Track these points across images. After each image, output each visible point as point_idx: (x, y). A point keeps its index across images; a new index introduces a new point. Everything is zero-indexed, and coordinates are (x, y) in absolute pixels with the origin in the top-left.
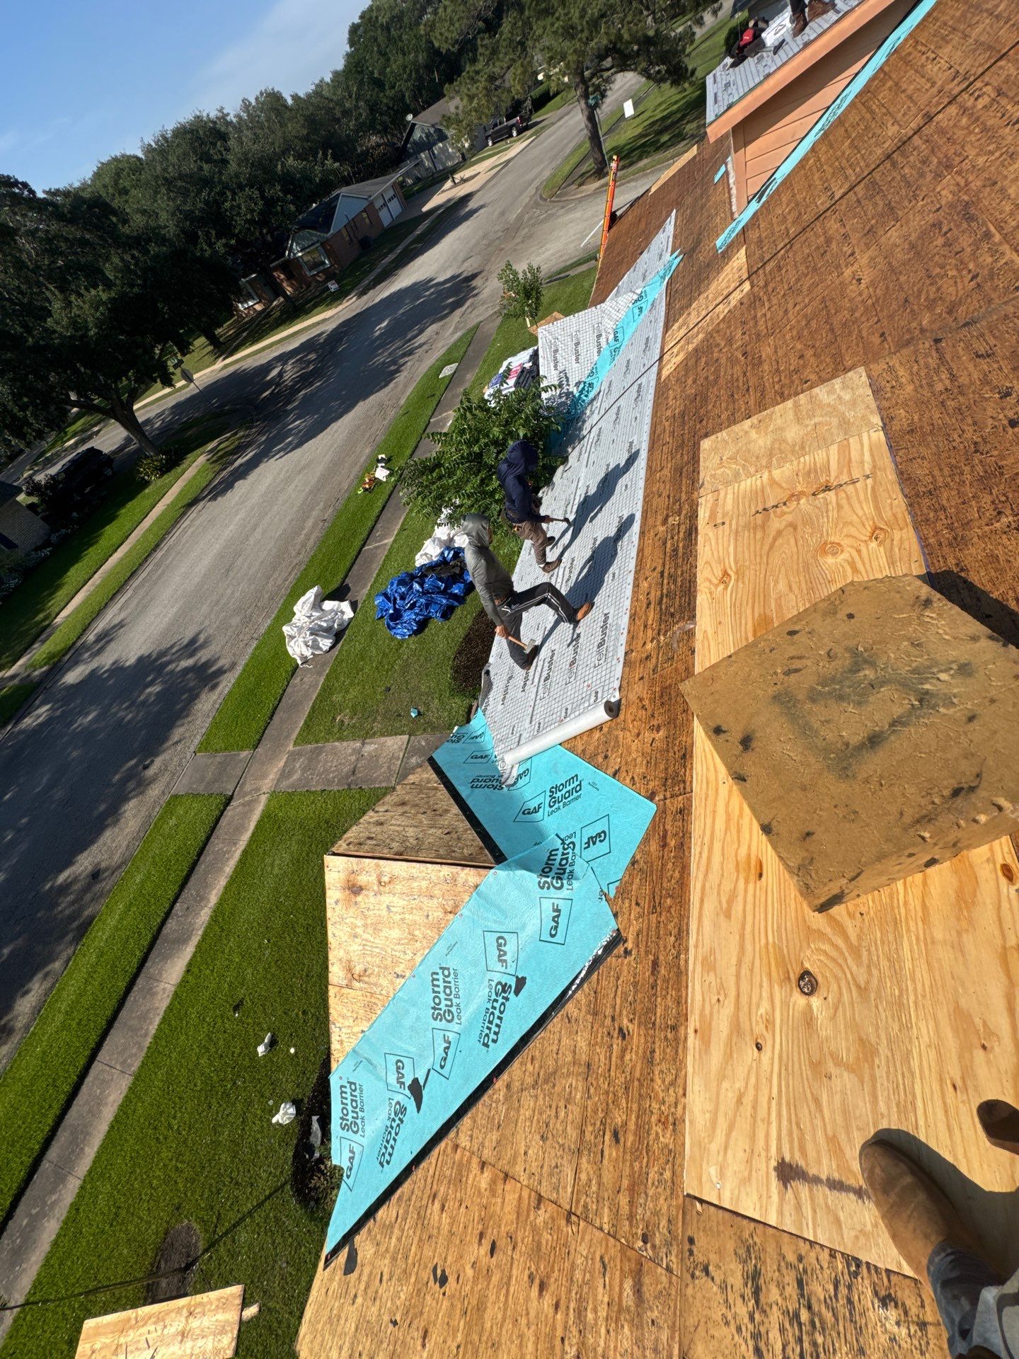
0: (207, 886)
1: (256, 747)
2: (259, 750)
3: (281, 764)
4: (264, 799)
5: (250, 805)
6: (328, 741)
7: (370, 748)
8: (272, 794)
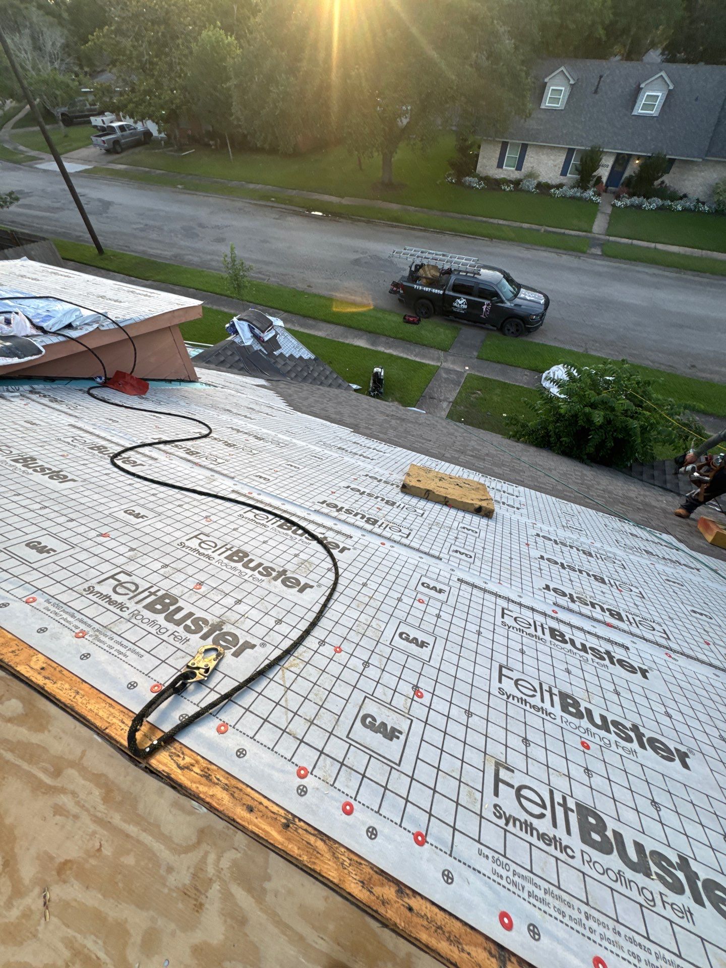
0: (396, 348)
1: (478, 358)
2: (475, 360)
3: (458, 369)
4: (439, 364)
5: (438, 359)
6: (462, 387)
7: (445, 405)
8: (439, 367)
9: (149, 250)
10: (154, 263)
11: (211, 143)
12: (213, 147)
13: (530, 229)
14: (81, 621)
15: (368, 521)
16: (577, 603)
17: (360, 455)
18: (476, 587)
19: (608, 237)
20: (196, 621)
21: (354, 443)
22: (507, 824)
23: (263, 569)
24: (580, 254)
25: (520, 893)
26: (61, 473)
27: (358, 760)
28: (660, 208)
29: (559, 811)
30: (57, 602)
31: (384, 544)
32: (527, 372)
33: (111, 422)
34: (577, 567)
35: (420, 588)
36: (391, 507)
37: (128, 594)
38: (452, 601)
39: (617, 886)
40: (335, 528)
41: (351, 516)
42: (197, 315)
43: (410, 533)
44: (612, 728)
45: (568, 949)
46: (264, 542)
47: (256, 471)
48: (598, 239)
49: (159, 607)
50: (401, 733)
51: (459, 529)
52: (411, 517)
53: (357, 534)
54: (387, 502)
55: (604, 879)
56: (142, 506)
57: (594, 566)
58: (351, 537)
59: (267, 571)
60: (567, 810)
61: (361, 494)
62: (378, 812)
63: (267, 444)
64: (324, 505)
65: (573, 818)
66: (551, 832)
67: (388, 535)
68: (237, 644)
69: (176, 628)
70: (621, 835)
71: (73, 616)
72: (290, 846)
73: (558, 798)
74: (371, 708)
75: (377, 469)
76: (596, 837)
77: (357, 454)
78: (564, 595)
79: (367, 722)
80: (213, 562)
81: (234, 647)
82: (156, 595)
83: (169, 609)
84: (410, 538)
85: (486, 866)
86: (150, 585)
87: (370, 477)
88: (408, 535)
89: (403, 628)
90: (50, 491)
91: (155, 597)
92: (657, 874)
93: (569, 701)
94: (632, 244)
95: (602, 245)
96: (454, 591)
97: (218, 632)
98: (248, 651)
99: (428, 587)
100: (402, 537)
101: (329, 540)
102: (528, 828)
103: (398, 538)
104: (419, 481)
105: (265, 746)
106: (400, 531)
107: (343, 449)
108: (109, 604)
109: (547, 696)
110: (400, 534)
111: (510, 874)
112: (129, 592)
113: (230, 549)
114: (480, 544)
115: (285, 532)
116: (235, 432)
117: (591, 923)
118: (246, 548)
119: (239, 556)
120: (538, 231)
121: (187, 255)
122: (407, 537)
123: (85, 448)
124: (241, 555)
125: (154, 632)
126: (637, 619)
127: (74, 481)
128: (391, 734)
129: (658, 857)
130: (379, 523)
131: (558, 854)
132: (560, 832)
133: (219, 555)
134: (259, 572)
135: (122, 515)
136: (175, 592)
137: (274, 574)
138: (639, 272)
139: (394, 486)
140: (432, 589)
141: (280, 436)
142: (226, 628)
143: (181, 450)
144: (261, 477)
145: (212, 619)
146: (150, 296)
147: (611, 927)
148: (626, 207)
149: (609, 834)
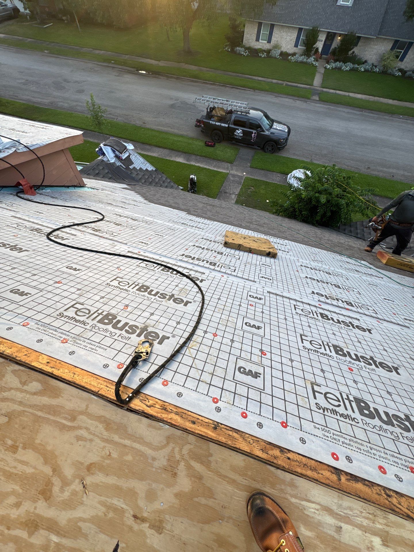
0: (202, 162)
1: (251, 167)
2: (249, 168)
3: (239, 175)
4: (228, 172)
5: (227, 169)
6: (242, 185)
7: (233, 196)
8: (228, 174)
9: (32, 99)
10: (37, 108)
11: (64, 18)
12: (66, 22)
13: (277, 83)
14: (62, 333)
15: (211, 264)
16: (330, 299)
17: (196, 227)
18: (278, 295)
19: (322, 89)
20: (131, 327)
21: (190, 220)
22: (324, 412)
23: (160, 294)
24: (306, 100)
25: (338, 443)
26: (17, 247)
27: (242, 390)
28: (352, 70)
29: (347, 402)
30: (43, 324)
31: (223, 276)
32: (279, 175)
33: (38, 213)
34: (325, 281)
35: (249, 298)
36: (221, 256)
37: (85, 316)
38: (267, 303)
39: (381, 433)
40: (193, 269)
41: (201, 262)
42: (80, 142)
43: (235, 269)
44: (361, 360)
45: (367, 465)
46: (156, 280)
47: (138, 239)
48: (317, 90)
49: (106, 321)
50: (260, 374)
51: (261, 265)
52: (234, 260)
53: (207, 272)
54: (218, 253)
55: (374, 430)
56: (76, 263)
57: (332, 279)
58: (204, 274)
59: (163, 296)
60: (350, 401)
61: (202, 249)
62: (260, 415)
63: (140, 223)
64: (184, 256)
65: (354, 404)
66: (346, 413)
67: (224, 271)
68: (159, 337)
69: (120, 332)
70: (377, 409)
71: (56, 331)
72: (220, 438)
73: (345, 396)
74: (240, 363)
75: (207, 235)
76: (366, 412)
77: (193, 227)
78: (322, 296)
79: (242, 371)
80: (130, 293)
81: (158, 339)
82: (103, 315)
83: (113, 322)
84: (236, 271)
85: (320, 433)
86: (97, 309)
87: (205, 239)
88: (235, 270)
89: (246, 320)
90: (14, 258)
91: (103, 316)
92: (397, 424)
93: (338, 348)
94: (336, 93)
95: (320, 94)
96: (267, 299)
97: (145, 332)
98: (166, 340)
99: (253, 297)
100: (232, 271)
101: (193, 276)
102: (335, 412)
103: (230, 273)
104: (233, 240)
105: (191, 389)
106: (230, 268)
107: (185, 224)
108: (76, 322)
109: (327, 347)
110: (230, 270)
111: (331, 435)
112: (85, 314)
113: (137, 285)
114: (273, 273)
115: (167, 273)
116: (118, 216)
117: (373, 451)
118: (146, 284)
119: (144, 288)
120: (282, 84)
121: (60, 102)
122: (234, 271)
123: (27, 230)
124: (145, 288)
125: (109, 335)
126: (360, 305)
127: (28, 251)
128: (256, 375)
129: (396, 417)
130: (217, 265)
131: (351, 422)
132: (350, 412)
133: (132, 289)
134: (159, 297)
135: (65, 270)
136: (113, 311)
137: (168, 297)
138: (340, 111)
139: (220, 244)
140: (255, 298)
141: (146, 218)
142: (150, 329)
143: (89, 229)
144: (142, 243)
145: (140, 326)
146: (46, 129)
147: (383, 451)
148: (333, 69)
149: (372, 409)
